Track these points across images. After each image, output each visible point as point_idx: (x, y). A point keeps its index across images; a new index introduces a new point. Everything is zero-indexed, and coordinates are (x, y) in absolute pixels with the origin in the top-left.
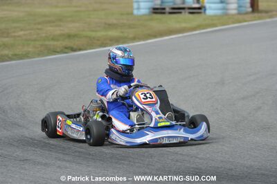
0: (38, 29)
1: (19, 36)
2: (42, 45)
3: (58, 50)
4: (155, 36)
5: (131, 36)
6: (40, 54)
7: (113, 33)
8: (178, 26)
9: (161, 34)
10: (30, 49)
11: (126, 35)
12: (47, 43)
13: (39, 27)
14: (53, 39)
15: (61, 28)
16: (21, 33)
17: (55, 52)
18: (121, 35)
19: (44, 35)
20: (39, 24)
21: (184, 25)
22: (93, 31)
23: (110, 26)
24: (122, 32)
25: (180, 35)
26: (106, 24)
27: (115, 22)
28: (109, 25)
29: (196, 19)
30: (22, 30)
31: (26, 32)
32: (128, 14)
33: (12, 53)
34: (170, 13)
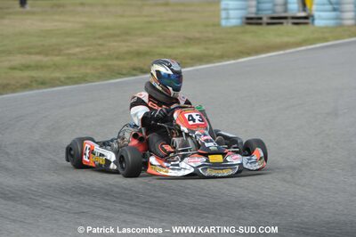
0: (99, 45)
1: (74, 54)
2: (103, 66)
3: (124, 72)
4: (249, 54)
5: (218, 53)
6: (101, 77)
7: (195, 50)
8: (278, 40)
9: (257, 51)
10: (88, 71)
11: (211, 52)
12: (110, 62)
13: (100, 42)
14: (117, 58)
15: (128, 44)
16: (78, 50)
17: (121, 74)
18: (205, 52)
19: (106, 53)
20: (100, 38)
21: (286, 39)
22: (170, 47)
23: (191, 41)
24: (206, 49)
25: (281, 52)
26: (186, 38)
27: (197, 35)
28: (190, 39)
29: (302, 32)
30: (78, 46)
31: (83, 49)
32: (214, 25)
33: (65, 76)
34: (268, 24)
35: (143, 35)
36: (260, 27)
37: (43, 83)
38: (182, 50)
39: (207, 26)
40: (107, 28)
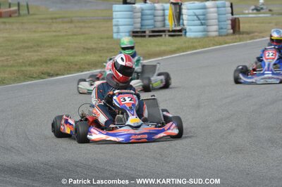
0: (15, 55)
2: (18, 71)
3: (35, 76)
6: (16, 80)
7: (91, 58)
8: (157, 49)
10: (6, 76)
12: (24, 68)
13: (17, 52)
14: (29, 65)
15: (39, 54)
17: (32, 78)
18: (100, 59)
19: (21, 61)
20: (17, 49)
21: (163, 48)
22: (72, 56)
23: (89, 51)
24: (101, 57)
25: (160, 58)
26: (84, 48)
27: (94, 46)
28: (88, 49)
29: (177, 42)
31: (3, 59)
32: (108, 38)
34: (150, 36)
35: (51, 47)
36: (143, 39)
38: (82, 58)
39: (101, 38)
40: (23, 41)
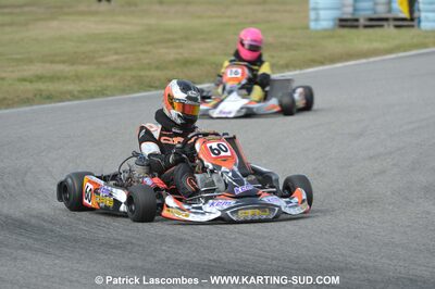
33: (79, 89)
37: (50, 98)
